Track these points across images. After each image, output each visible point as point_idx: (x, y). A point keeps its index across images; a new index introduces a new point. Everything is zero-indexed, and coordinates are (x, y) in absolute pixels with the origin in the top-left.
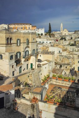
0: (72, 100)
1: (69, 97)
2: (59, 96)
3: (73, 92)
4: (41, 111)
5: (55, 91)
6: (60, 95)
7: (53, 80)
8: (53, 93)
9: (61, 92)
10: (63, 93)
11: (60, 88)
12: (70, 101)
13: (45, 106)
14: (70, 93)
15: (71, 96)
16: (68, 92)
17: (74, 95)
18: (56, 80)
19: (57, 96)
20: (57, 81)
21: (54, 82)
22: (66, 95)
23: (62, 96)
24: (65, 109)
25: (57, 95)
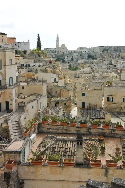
0: (72, 153)
1: (67, 149)
2: (53, 150)
3: (73, 141)
6: (53, 148)
7: (43, 126)
9: (55, 144)
12: (69, 156)
14: (69, 143)
15: (70, 148)
16: (65, 142)
18: (48, 124)
19: (49, 151)
20: (50, 127)
21: (45, 128)
22: (62, 147)
23: (56, 150)
24: (60, 168)
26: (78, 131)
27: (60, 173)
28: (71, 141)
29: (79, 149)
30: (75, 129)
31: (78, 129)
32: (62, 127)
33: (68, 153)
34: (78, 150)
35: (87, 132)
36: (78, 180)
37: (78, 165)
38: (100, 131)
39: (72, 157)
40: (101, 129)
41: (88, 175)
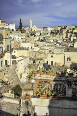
0: (61, 91)
1: (58, 89)
2: (49, 90)
3: (60, 85)
4: (34, 106)
5: (43, 85)
6: (49, 88)
7: (37, 75)
8: (41, 87)
9: (49, 86)
10: (52, 87)
11: (46, 82)
12: (60, 93)
13: (37, 102)
14: (58, 85)
15: (59, 89)
16: (55, 85)
17: (62, 87)
18: (41, 74)
19: (46, 90)
20: (42, 76)
22: (54, 88)
23: (51, 90)
24: (58, 100)
25: (46, 89)
26: (60, 79)
27: (57, 103)
29: (69, 89)
30: (58, 77)
31: (60, 77)
32: (49, 76)
33: (59, 92)
35: (66, 79)
36: (68, 107)
37: (68, 99)
39: (62, 94)
41: (75, 104)
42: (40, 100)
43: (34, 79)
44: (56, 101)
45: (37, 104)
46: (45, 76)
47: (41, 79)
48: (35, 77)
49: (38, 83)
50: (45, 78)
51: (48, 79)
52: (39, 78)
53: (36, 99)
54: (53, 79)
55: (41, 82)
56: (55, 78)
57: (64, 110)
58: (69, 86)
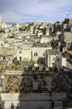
0: (28, 85)
1: (25, 83)
2: (17, 84)
3: (28, 79)
4: (4, 101)
5: (11, 81)
6: (17, 83)
7: (7, 71)
8: (10, 83)
9: (18, 81)
10: (20, 81)
11: (15, 77)
12: (27, 87)
13: (7, 97)
14: (26, 80)
15: (27, 83)
16: (23, 79)
17: (29, 81)
18: (10, 70)
19: (15, 85)
21: (8, 72)
22: (22, 83)
23: (19, 84)
24: (25, 94)
25: (15, 83)
26: (28, 73)
27: (25, 96)
28: (26, 79)
30: (26, 72)
31: (27, 72)
32: (18, 71)
33: (26, 85)
34: (35, 83)
35: (32, 73)
36: (35, 99)
37: (35, 91)
38: (40, 73)
39: (29, 87)
40: (41, 71)
41: (41, 96)
42: (9, 94)
43: (3, 75)
44: (24, 94)
45: (6, 99)
46: (14, 72)
47: (10, 75)
48: (5, 73)
49: (7, 78)
50: (14, 74)
51: (17, 74)
52: (8, 74)
53: (5, 94)
54: (21, 74)
55: (10, 78)
56: (23, 73)
57: (31, 102)
58: (35, 79)
